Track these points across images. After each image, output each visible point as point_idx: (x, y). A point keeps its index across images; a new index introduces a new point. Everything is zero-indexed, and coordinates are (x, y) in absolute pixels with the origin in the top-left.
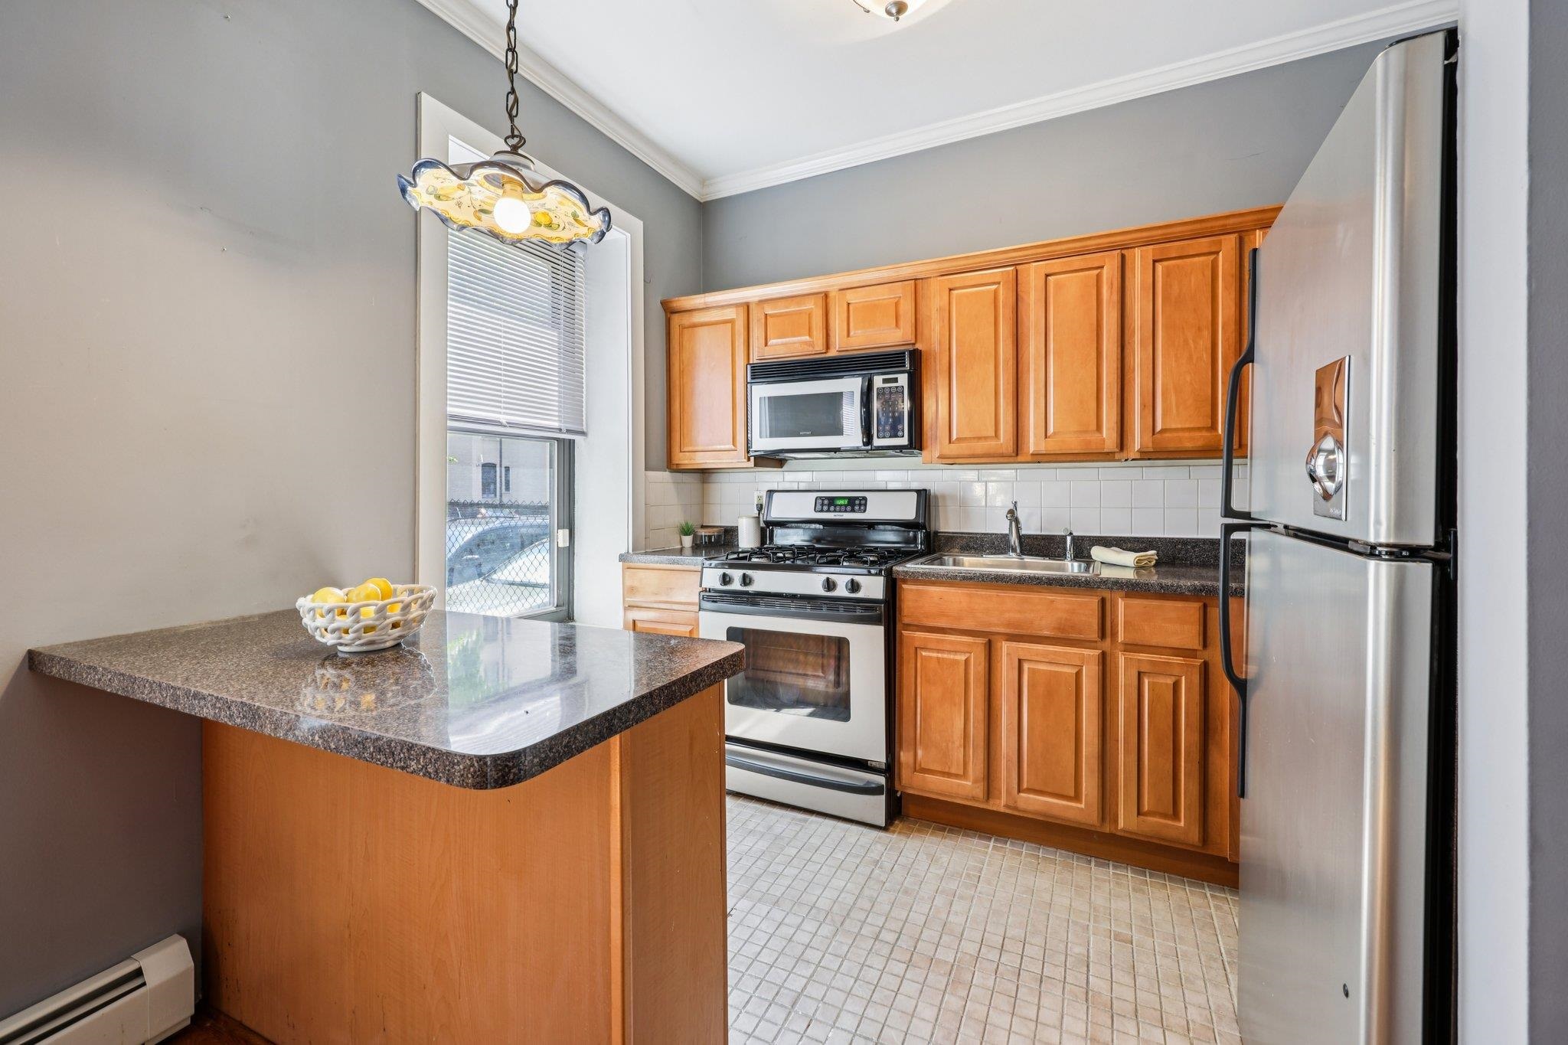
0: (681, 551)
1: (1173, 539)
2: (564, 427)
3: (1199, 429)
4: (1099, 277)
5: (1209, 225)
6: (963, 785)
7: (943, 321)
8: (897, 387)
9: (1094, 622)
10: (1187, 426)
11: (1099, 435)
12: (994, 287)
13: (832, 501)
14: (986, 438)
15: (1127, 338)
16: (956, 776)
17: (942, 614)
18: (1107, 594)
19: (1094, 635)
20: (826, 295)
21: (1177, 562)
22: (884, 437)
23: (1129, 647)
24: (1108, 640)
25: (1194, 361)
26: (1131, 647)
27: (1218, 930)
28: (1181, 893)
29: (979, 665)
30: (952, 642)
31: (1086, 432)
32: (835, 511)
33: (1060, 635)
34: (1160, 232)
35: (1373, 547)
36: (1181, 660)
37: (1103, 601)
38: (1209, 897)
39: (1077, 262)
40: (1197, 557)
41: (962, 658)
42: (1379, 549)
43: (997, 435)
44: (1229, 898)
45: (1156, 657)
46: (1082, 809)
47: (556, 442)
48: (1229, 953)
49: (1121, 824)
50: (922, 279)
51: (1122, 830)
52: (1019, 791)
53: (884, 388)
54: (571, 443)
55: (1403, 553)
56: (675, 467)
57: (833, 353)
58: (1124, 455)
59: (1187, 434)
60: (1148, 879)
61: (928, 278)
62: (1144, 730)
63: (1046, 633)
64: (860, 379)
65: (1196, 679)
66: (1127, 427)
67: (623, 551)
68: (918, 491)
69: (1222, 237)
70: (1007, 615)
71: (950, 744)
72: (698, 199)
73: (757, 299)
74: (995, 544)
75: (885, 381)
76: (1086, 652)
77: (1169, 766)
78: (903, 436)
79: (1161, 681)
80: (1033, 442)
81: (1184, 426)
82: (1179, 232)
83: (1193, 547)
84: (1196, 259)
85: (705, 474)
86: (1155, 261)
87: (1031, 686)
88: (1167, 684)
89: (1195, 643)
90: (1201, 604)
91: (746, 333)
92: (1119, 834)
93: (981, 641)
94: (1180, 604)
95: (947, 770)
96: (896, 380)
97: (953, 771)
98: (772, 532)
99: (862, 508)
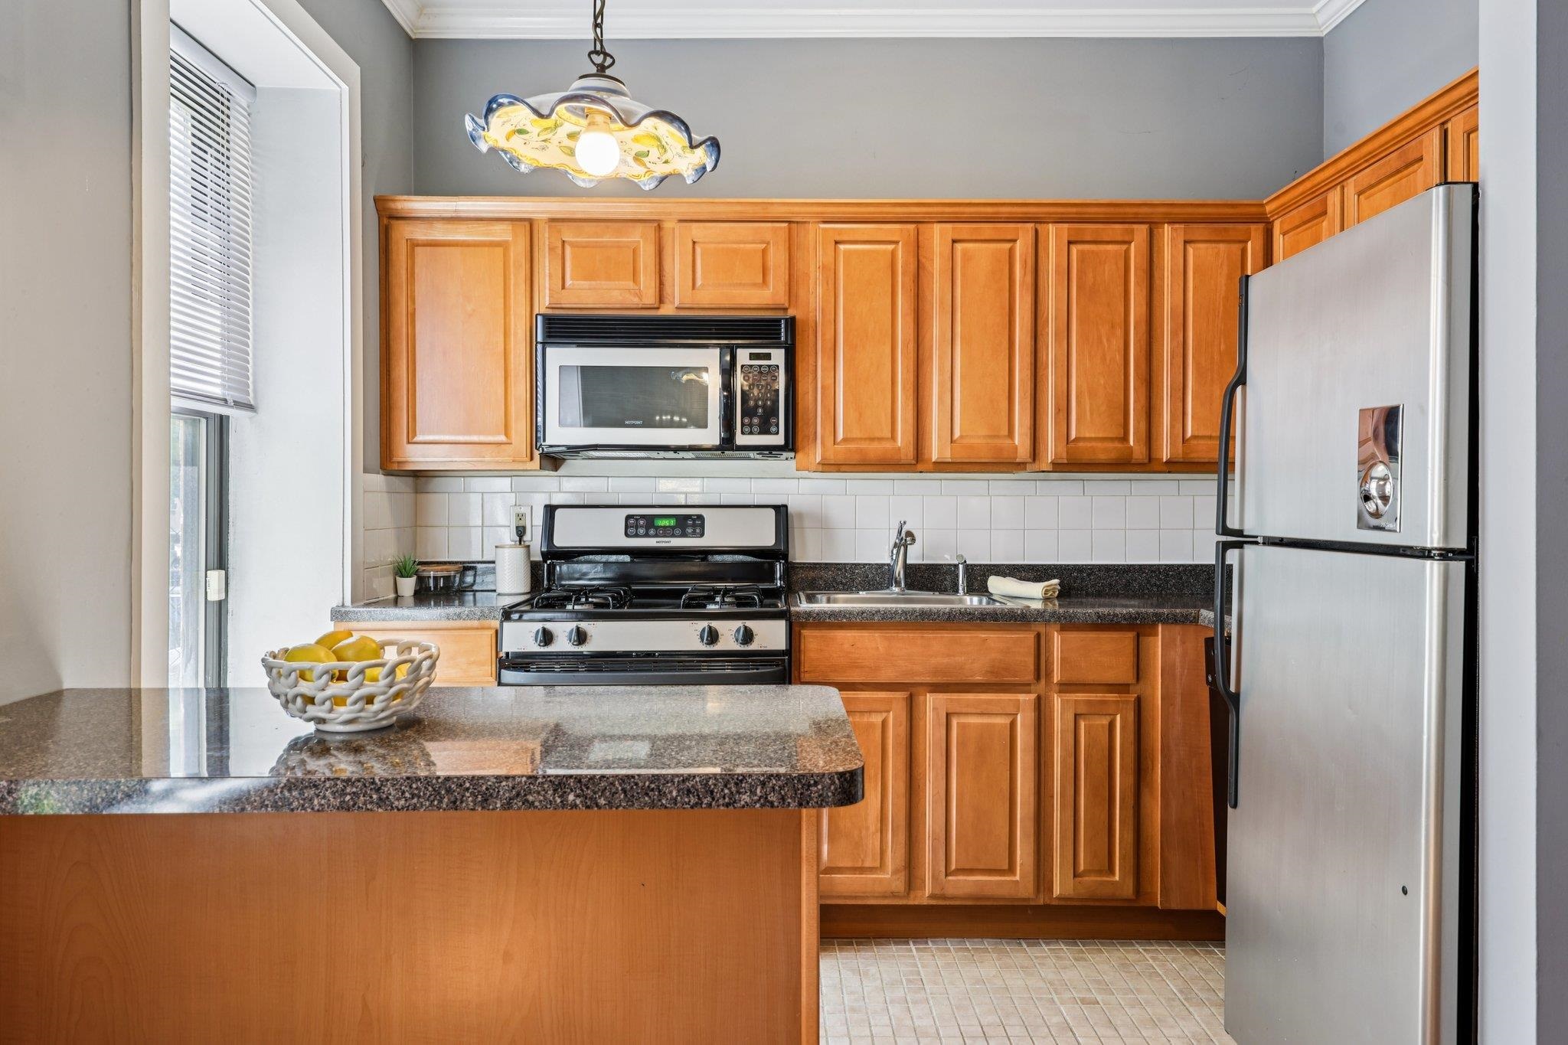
0: (396, 601)
1: (1068, 565)
2: (231, 396)
3: (1112, 439)
4: (1011, 252)
5: (1121, 210)
6: (881, 880)
7: (827, 284)
8: (769, 366)
9: (1030, 661)
10: (1101, 435)
11: (1011, 442)
12: (891, 247)
13: (650, 520)
14: (880, 439)
15: (1039, 328)
16: (872, 870)
17: (854, 665)
18: (1042, 630)
19: (1029, 677)
20: (659, 226)
21: (1073, 592)
22: (751, 433)
23: (1064, 687)
24: (1043, 681)
25: (1108, 361)
26: (1066, 687)
27: (1163, 976)
28: (1119, 954)
29: (901, 725)
30: (866, 700)
31: (998, 437)
32: (656, 536)
33: (993, 679)
34: (1074, 210)
35: (1430, 551)
36: (1116, 697)
37: (1038, 636)
38: (1143, 952)
39: (987, 230)
40: (1092, 586)
41: (877, 719)
42: (1434, 552)
43: (893, 438)
44: (1159, 948)
45: (1092, 697)
46: (1019, 882)
47: (204, 421)
48: (1181, 992)
49: (1057, 891)
50: (797, 222)
51: (1058, 898)
52: (946, 875)
53: (751, 366)
54: (222, 422)
55: (1446, 554)
56: (395, 467)
57: (667, 310)
58: (1036, 467)
59: (1099, 445)
60: (1083, 948)
61: (805, 222)
62: (1080, 780)
63: (978, 678)
64: (718, 351)
65: (1131, 717)
66: (1039, 434)
67: (335, 602)
68: (777, 508)
69: (1135, 226)
70: (933, 661)
71: (864, 832)
72: (410, 33)
73: (546, 216)
74: (873, 577)
75: (753, 356)
76: (1022, 697)
77: (1105, 816)
78: (777, 433)
79: (1097, 723)
80: (936, 450)
81: (1097, 435)
82: (1094, 214)
83: (1089, 575)
84: (1110, 247)
85: (420, 478)
86: (1070, 243)
87: (961, 744)
88: (1103, 726)
89: (1127, 676)
90: (1135, 633)
91: (528, 266)
92: (1054, 903)
93: (900, 695)
94: (1115, 635)
95: (859, 865)
96: (768, 357)
97: (867, 864)
98: (551, 569)
99: (698, 531)
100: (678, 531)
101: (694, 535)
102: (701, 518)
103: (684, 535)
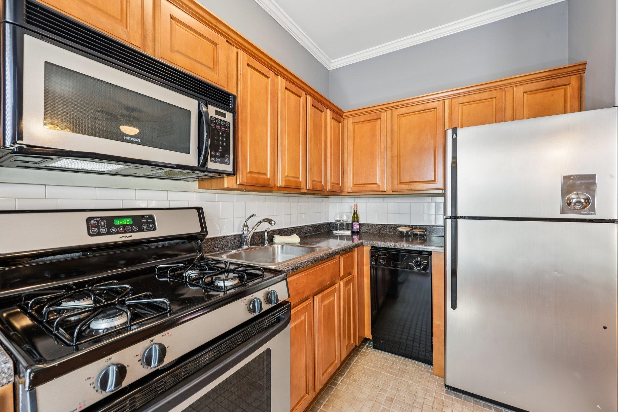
5: (322, 99)
7: (244, 85)
8: (225, 121)
12: (266, 79)
13: (110, 221)
14: (262, 174)
22: (216, 162)
34: (313, 93)
39: (294, 88)
41: (303, 318)
43: (266, 174)
45: (348, 278)
49: (343, 359)
61: (232, 44)
64: (198, 102)
68: (198, 209)
69: (324, 107)
75: (217, 112)
78: (229, 164)
79: (348, 288)
80: (280, 181)
82: (317, 97)
86: (312, 105)
96: (224, 115)
99: (151, 226)
100: (135, 228)
101: (148, 229)
102: (151, 217)
103: (141, 230)
